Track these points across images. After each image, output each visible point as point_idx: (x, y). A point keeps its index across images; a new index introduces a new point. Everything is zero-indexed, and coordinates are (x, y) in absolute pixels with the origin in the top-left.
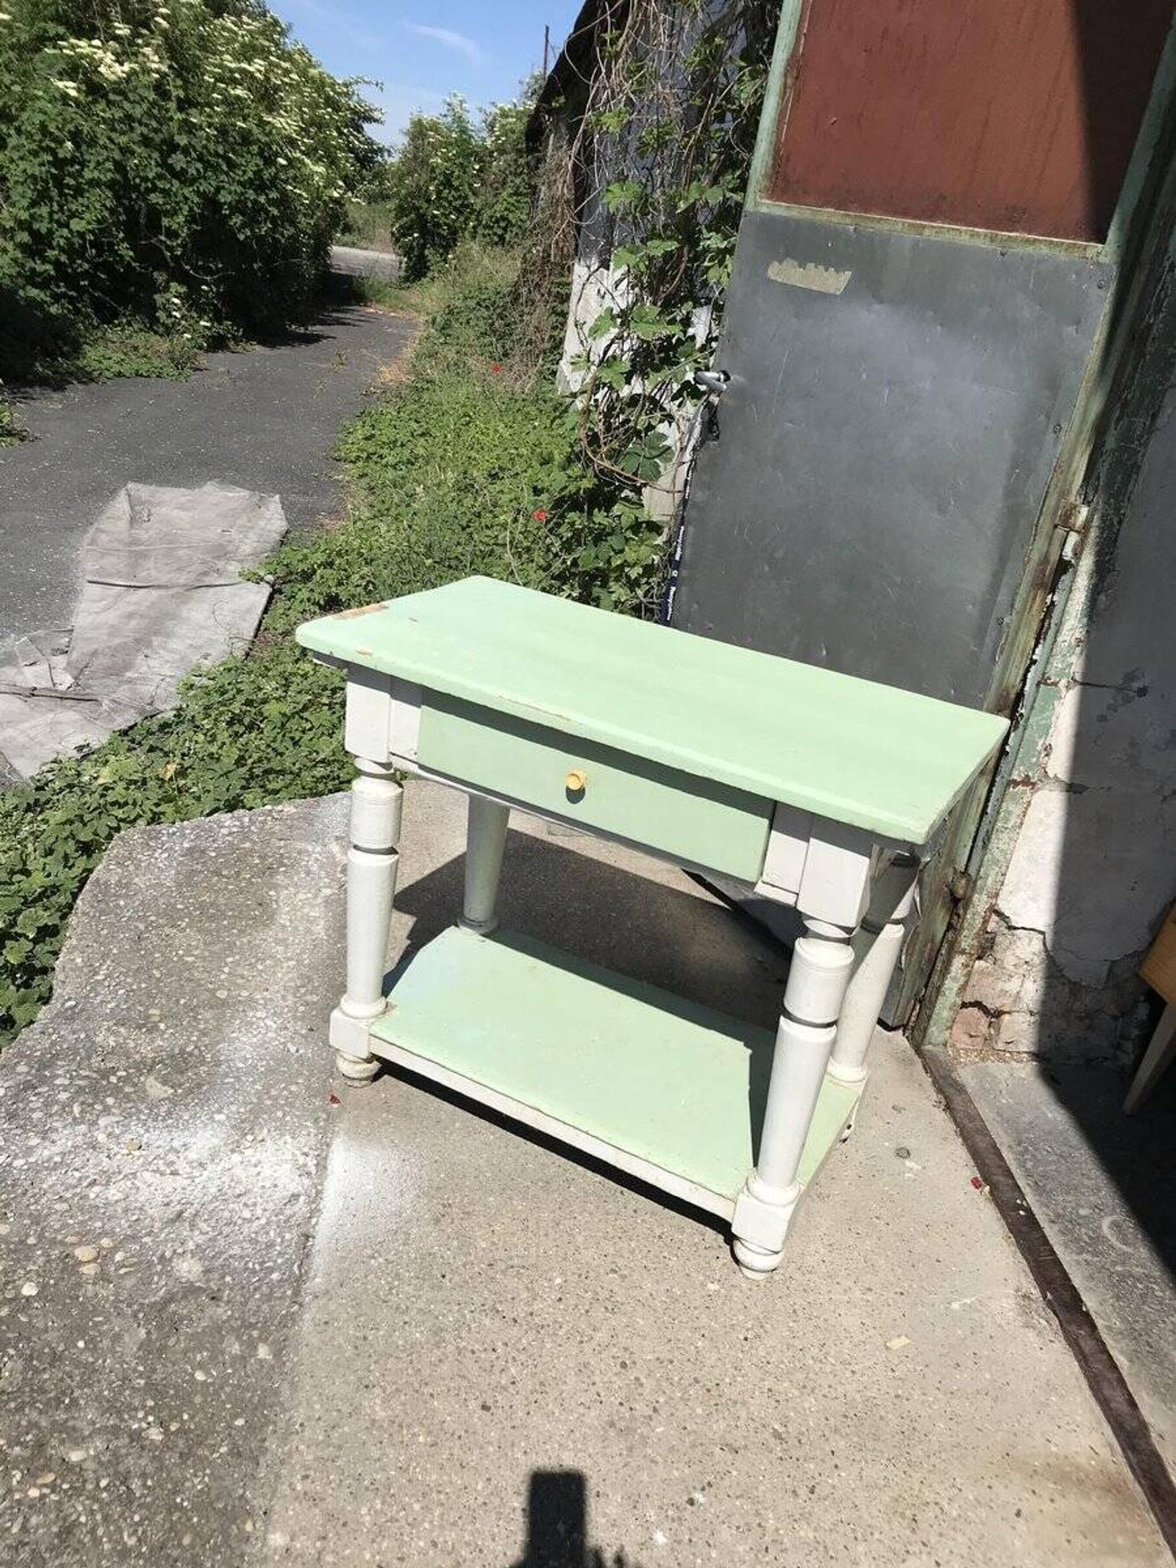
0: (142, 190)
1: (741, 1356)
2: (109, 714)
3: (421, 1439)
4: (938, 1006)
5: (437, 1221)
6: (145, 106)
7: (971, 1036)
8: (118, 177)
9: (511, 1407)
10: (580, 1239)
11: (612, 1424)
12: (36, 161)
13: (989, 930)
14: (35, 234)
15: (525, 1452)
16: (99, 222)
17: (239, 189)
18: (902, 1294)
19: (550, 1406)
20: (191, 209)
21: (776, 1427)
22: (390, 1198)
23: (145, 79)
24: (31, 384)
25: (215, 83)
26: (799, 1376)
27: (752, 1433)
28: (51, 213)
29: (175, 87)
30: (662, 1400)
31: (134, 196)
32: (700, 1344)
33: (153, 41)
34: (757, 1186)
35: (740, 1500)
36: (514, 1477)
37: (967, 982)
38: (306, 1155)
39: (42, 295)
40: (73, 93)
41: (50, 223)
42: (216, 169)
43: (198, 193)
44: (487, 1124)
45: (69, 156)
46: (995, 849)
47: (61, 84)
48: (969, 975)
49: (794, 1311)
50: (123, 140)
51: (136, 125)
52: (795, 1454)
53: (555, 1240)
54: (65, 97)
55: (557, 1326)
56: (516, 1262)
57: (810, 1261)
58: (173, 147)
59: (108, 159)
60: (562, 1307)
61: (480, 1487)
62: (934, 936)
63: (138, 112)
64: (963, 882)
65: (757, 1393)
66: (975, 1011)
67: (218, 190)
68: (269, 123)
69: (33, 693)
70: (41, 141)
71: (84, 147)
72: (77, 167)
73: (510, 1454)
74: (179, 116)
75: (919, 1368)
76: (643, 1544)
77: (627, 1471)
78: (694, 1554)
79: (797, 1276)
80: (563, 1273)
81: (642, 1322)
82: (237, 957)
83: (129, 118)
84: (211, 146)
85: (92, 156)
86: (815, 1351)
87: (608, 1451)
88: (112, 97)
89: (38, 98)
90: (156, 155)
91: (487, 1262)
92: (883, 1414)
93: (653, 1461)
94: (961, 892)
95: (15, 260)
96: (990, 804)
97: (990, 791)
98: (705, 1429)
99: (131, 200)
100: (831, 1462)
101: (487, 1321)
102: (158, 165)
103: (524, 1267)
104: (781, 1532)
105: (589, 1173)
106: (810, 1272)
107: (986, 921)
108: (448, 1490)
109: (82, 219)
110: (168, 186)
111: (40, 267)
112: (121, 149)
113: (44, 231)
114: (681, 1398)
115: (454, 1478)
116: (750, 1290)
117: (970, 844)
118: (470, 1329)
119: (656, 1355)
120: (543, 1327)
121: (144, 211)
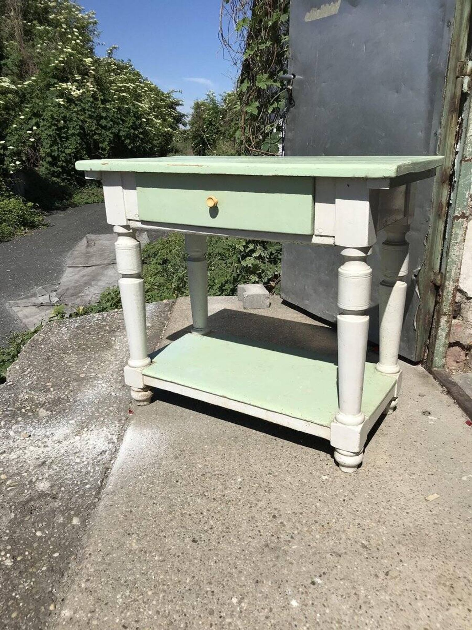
0: (91, 135)
1: (341, 508)
2: (71, 308)
3: (156, 558)
4: (437, 346)
5: (176, 458)
6: (89, 104)
7: (457, 362)
8: (81, 131)
9: (209, 540)
10: (252, 461)
11: (267, 546)
12: (51, 130)
13: (457, 301)
14: (53, 157)
15: (216, 562)
16: (76, 149)
17: (127, 130)
18: (432, 474)
19: (232, 539)
20: (110, 139)
21: (363, 542)
22: (153, 449)
23: (88, 94)
24: (53, 210)
25: (115, 92)
26: (376, 517)
27: (349, 546)
28: (58, 149)
29: (100, 96)
30: (296, 532)
31: (88, 138)
32: (318, 504)
33: (90, 80)
34: (341, 417)
35: (343, 580)
36: (209, 575)
37: (450, 330)
38: (113, 435)
39: (58, 180)
40: (62, 103)
41: (58, 152)
42: (118, 123)
43: (112, 133)
44: (206, 416)
45: (62, 126)
46: (453, 256)
47: (57, 100)
48: (450, 326)
49: (371, 486)
50: (82, 118)
51: (86, 111)
52: (374, 555)
53: (239, 462)
54: (59, 104)
55: (238, 500)
56: (217, 473)
57: (378, 462)
58: (101, 118)
59: (77, 125)
60: (241, 491)
61: (188, 581)
62: (429, 311)
63: (87, 106)
64: (439, 276)
65: (351, 526)
66: (457, 348)
67: (119, 131)
68: (137, 104)
69: (41, 305)
70: (52, 122)
71: (68, 122)
72: (66, 130)
73: (207, 563)
74: (102, 106)
75: (446, 509)
76: (284, 607)
77: (275, 569)
78: (315, 611)
79: (372, 470)
80: (242, 476)
81: (285, 496)
82: (92, 362)
83: (84, 109)
84: (115, 115)
85: (71, 125)
86: (384, 504)
87: (264, 559)
88: (76, 102)
89: (50, 106)
90: (95, 121)
91: (201, 474)
92: (427, 533)
93: (291, 563)
94: (439, 282)
95: (47, 168)
96: (447, 234)
97: (445, 227)
98: (322, 545)
99: (87, 139)
100: (397, 559)
101: (199, 500)
102: (96, 125)
103: (221, 475)
104: (369, 597)
105: (258, 432)
106: (380, 468)
107: (454, 296)
108: (168, 584)
109: (70, 149)
110: (100, 132)
111: (56, 169)
112: (82, 121)
113: (56, 155)
114: (307, 531)
115: (173, 577)
116: (346, 477)
117: (440, 257)
118: (189, 504)
119: (293, 511)
120: (230, 501)
121: (92, 143)
